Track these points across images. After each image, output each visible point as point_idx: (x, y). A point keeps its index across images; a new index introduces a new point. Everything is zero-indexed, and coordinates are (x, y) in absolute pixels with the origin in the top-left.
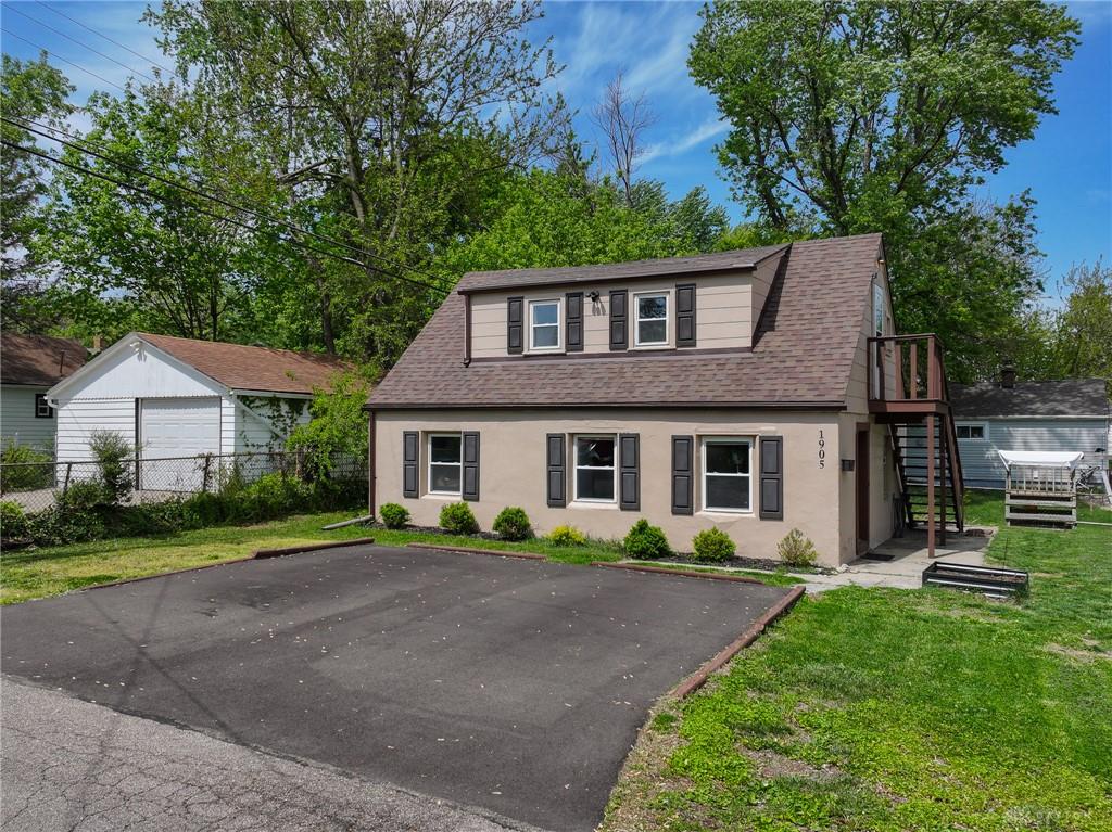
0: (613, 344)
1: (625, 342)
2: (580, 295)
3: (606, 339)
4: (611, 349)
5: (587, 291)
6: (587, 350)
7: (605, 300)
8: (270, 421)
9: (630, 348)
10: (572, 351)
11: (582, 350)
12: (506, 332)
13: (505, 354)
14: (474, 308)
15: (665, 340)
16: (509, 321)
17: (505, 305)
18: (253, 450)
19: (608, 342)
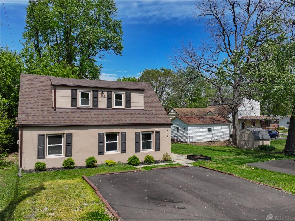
0: (108, 106)
1: (111, 106)
2: (97, 91)
3: (106, 105)
4: (107, 108)
5: (99, 90)
6: (99, 107)
7: (105, 94)
9: (112, 108)
10: (94, 107)
11: (98, 107)
12: (71, 100)
13: (70, 107)
14: (57, 91)
15: (122, 106)
16: (72, 97)
17: (71, 91)
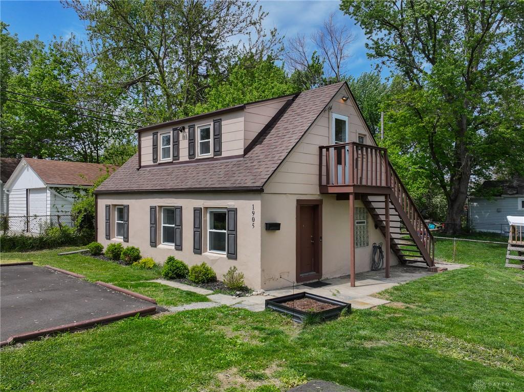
0: (190, 156)
1: (194, 154)
2: (178, 130)
4: (189, 159)
6: (181, 160)
7: (187, 131)
8: (73, 199)
9: (196, 158)
10: (175, 160)
11: (179, 159)
12: (152, 151)
13: (152, 163)
15: (209, 152)
16: (153, 146)
17: (152, 137)
18: (60, 214)
19: (188, 155)
